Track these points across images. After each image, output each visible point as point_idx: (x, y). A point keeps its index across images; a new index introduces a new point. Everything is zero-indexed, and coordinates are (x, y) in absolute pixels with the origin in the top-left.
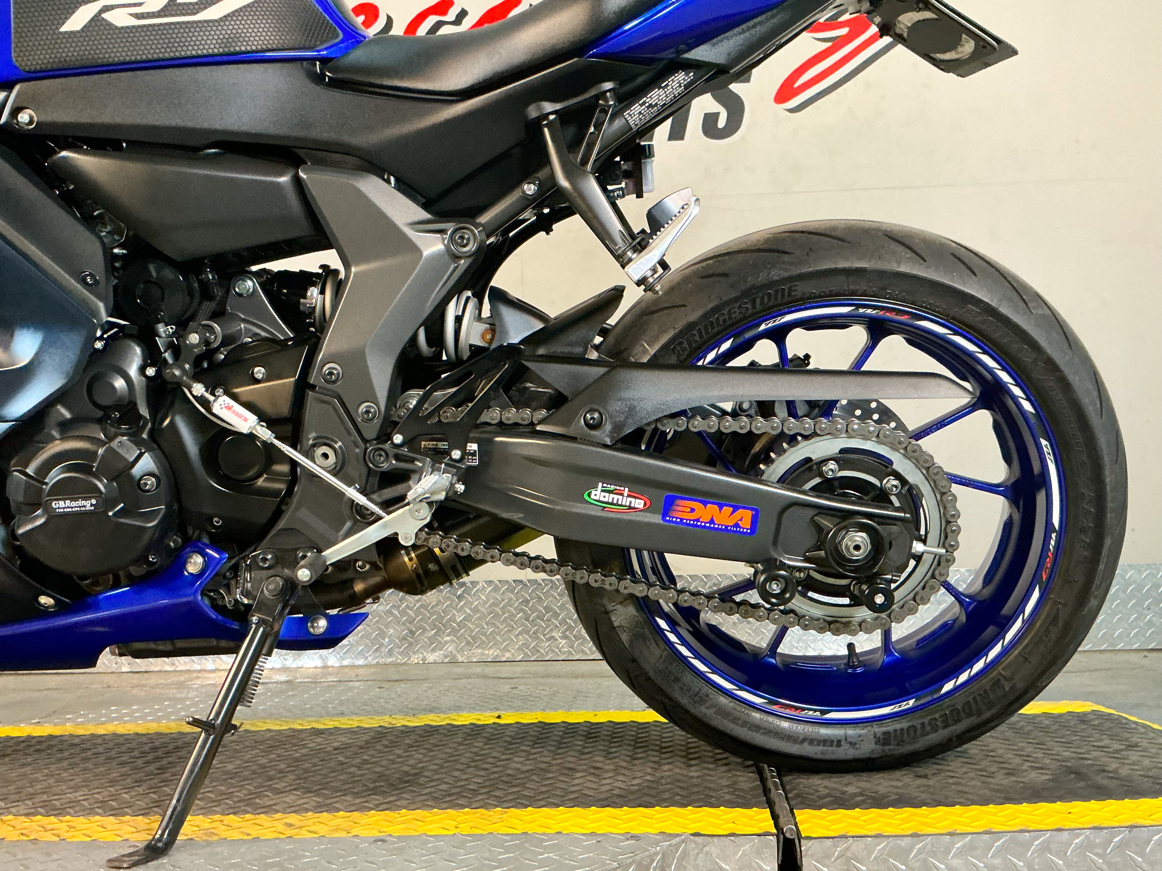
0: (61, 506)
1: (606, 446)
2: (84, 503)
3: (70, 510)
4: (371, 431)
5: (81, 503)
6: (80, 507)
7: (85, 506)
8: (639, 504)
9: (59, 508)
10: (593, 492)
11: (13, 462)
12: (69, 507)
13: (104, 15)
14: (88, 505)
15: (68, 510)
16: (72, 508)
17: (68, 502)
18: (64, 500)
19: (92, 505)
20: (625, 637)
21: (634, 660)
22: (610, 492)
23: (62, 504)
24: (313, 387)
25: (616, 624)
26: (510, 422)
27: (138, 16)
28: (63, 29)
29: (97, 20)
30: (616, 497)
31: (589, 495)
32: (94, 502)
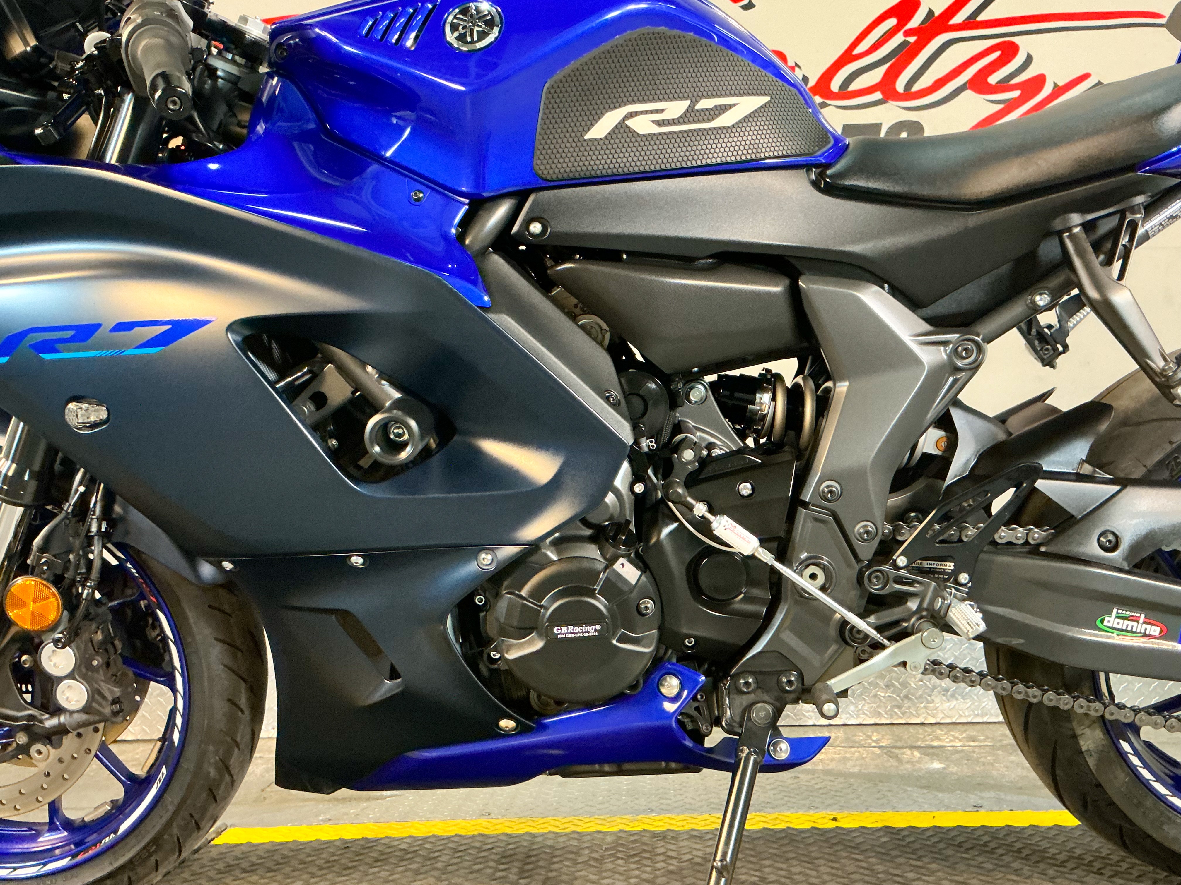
0: (563, 631)
1: (1121, 570)
2: (588, 628)
3: (573, 635)
4: (867, 551)
5: (585, 628)
6: (583, 633)
7: (588, 632)
8: (1155, 631)
9: (561, 634)
10: (1107, 619)
11: (505, 584)
12: (571, 633)
13: (628, 122)
14: (592, 630)
15: (570, 636)
16: (574, 633)
17: (571, 628)
18: (567, 625)
19: (596, 631)
20: (1091, 762)
21: (1099, 785)
22: (1125, 618)
23: (564, 629)
24: (805, 505)
25: (1084, 749)
26: (1003, 541)
27: (659, 123)
28: (587, 137)
29: (621, 128)
30: (1131, 623)
31: (1102, 622)
32: (598, 627)
